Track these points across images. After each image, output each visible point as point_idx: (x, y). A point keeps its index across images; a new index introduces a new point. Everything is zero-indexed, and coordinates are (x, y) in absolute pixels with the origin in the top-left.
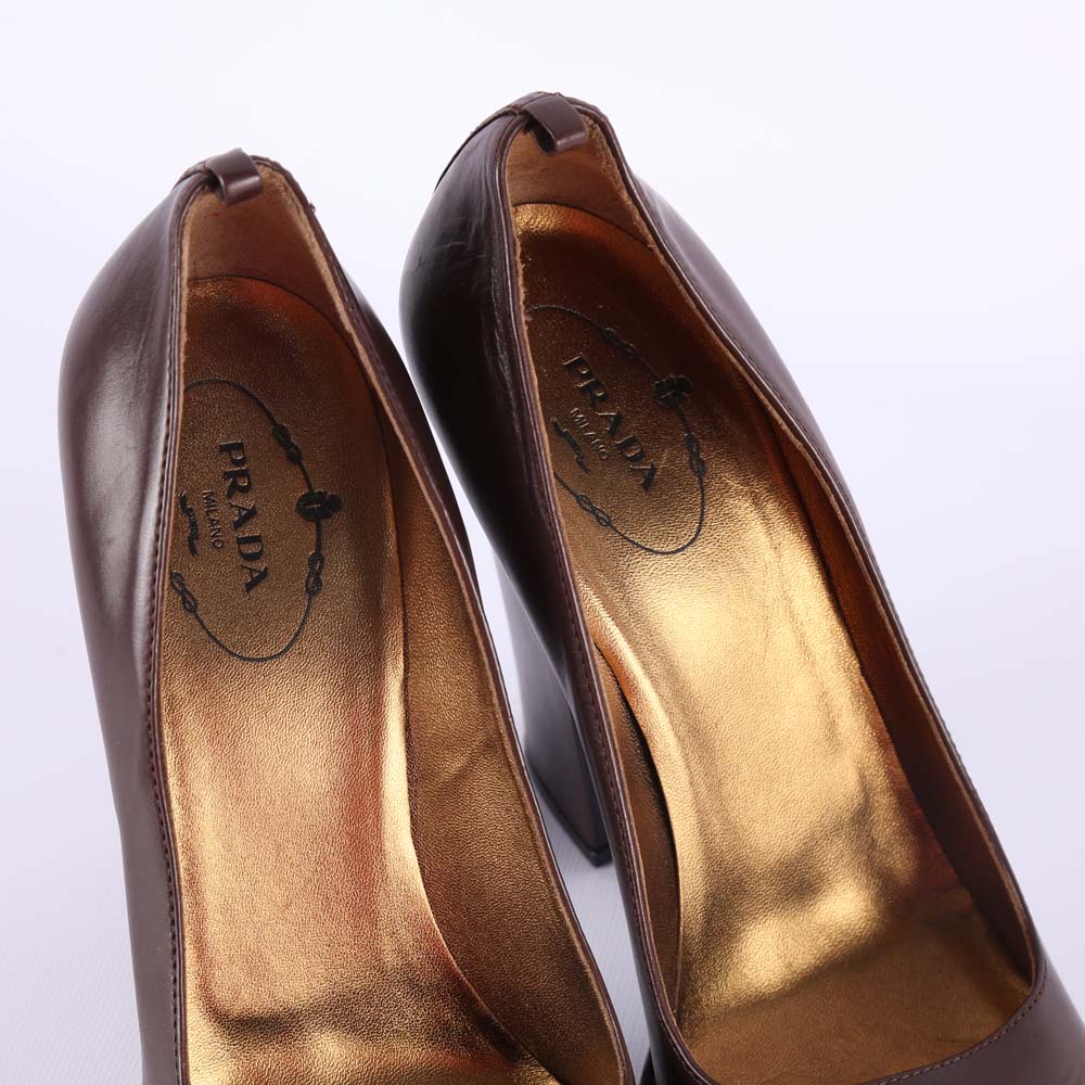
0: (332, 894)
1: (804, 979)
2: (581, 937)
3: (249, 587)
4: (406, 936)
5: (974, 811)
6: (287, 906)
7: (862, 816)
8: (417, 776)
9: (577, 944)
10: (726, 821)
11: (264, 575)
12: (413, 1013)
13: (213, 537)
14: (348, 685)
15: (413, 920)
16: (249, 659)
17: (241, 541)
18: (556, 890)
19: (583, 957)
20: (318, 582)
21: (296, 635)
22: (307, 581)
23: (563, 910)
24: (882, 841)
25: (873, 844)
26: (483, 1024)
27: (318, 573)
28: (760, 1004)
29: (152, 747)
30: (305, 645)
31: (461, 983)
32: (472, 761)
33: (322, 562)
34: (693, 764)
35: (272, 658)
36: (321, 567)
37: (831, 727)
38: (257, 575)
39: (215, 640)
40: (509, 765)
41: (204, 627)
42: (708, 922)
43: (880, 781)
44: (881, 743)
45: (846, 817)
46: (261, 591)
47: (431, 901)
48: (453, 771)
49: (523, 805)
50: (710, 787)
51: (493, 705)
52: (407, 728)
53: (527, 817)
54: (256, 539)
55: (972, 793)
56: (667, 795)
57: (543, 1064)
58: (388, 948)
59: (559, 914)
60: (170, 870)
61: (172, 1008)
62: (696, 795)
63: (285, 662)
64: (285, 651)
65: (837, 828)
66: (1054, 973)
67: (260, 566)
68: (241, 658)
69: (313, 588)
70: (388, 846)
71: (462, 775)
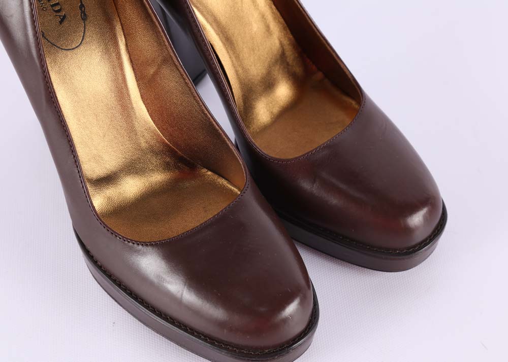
0: (119, 127)
1: (277, 116)
2: (215, 121)
3: (61, 22)
4: (148, 136)
5: (325, 43)
6: (104, 136)
7: (283, 55)
8: (139, 78)
9: (214, 123)
10: (243, 68)
11: (64, 17)
12: (155, 161)
13: (41, 6)
14: (107, 51)
15: (149, 129)
16: (69, 50)
17: (52, 6)
18: (203, 106)
19: (217, 127)
20: (85, 15)
21: (83, 36)
22: (81, 15)
23: (207, 112)
24: (290, 63)
25: (288, 64)
26: (181, 159)
27: (84, 12)
28: (266, 128)
29: (50, 89)
30: (88, 40)
31: (170, 147)
32: (159, 67)
33: (84, 7)
34: (229, 51)
35: (77, 47)
36: (84, 9)
37: (268, 28)
38: (62, 17)
39: (54, 45)
40: (176, 65)
41: (49, 41)
42: (245, 105)
43: (286, 42)
44: (284, 29)
45: (278, 56)
46: (66, 23)
47: (154, 121)
48: (152, 73)
49: (184, 79)
50: (236, 57)
51: (165, 45)
52: (131, 61)
53: (186, 83)
54: (58, 4)
55: (324, 38)
56: (223, 64)
57: (204, 167)
58: (142, 142)
59: (205, 114)
60: (67, 133)
61: (80, 182)
62: (232, 61)
63: (82, 47)
64: (81, 44)
65: (276, 61)
66: (368, 97)
67: (63, 13)
68: (66, 50)
69: (84, 17)
70: (134, 105)
71: (156, 73)
